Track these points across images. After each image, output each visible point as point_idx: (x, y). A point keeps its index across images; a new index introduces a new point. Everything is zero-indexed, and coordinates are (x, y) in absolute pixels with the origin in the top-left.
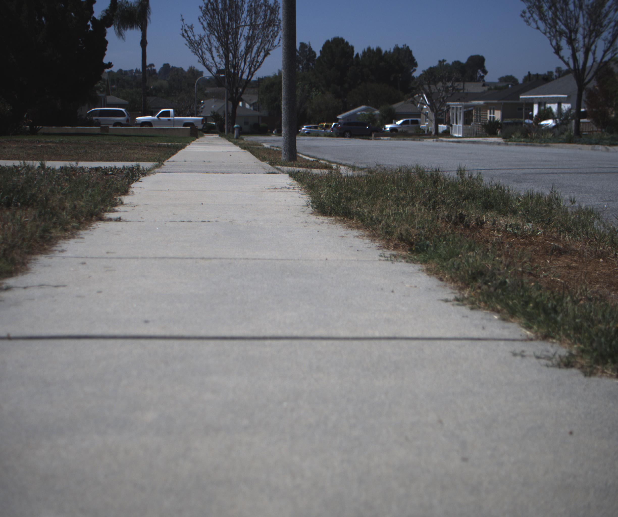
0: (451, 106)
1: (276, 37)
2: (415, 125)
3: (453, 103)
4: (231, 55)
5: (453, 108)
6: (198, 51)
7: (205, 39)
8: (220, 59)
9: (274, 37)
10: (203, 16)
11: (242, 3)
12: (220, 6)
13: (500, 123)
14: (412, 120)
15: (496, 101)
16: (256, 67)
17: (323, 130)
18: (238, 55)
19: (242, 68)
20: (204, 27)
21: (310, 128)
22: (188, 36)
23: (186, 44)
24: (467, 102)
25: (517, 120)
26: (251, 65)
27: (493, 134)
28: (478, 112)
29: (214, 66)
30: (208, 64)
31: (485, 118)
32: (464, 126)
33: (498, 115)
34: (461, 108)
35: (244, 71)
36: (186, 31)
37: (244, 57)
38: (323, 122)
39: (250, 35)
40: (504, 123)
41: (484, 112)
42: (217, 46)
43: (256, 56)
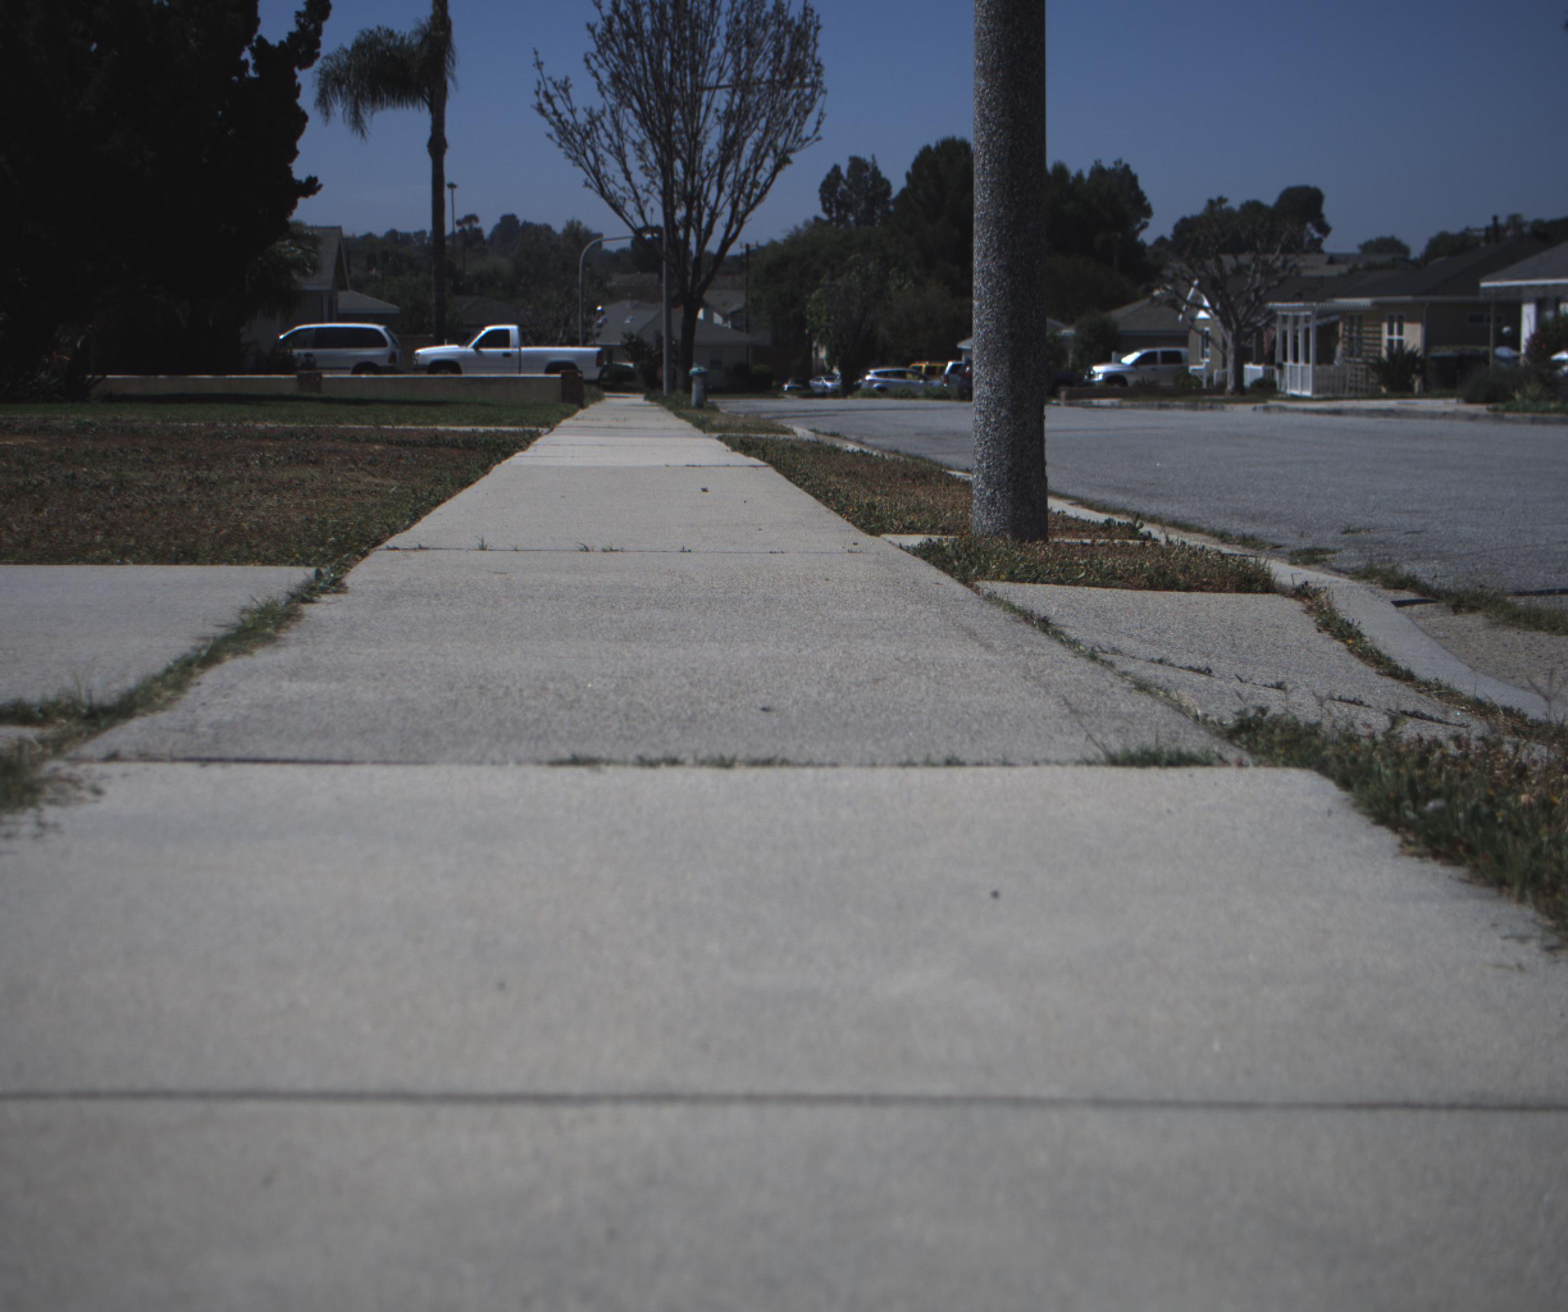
0: (1279, 313)
1: (807, 112)
2: (1173, 366)
3: (1285, 305)
4: (678, 165)
5: (1285, 318)
6: (584, 154)
7: (603, 119)
8: (649, 179)
9: (802, 114)
10: (599, 51)
11: (712, 13)
12: (647, 23)
13: (1420, 357)
14: (1163, 353)
15: (1408, 298)
16: (752, 200)
17: (921, 382)
18: (699, 166)
19: (712, 203)
20: (600, 84)
21: (885, 374)
22: (555, 112)
23: (550, 136)
24: (1323, 300)
25: (1468, 349)
26: (736, 195)
27: (1401, 389)
28: (1355, 328)
29: (630, 197)
30: (612, 191)
31: (1375, 345)
32: (1318, 368)
33: (1413, 336)
34: (1307, 319)
35: (718, 211)
36: (549, 98)
37: (718, 170)
38: (921, 360)
39: (734, 108)
40: (1435, 358)
41: (1371, 329)
42: (638, 140)
43: (752, 167)
